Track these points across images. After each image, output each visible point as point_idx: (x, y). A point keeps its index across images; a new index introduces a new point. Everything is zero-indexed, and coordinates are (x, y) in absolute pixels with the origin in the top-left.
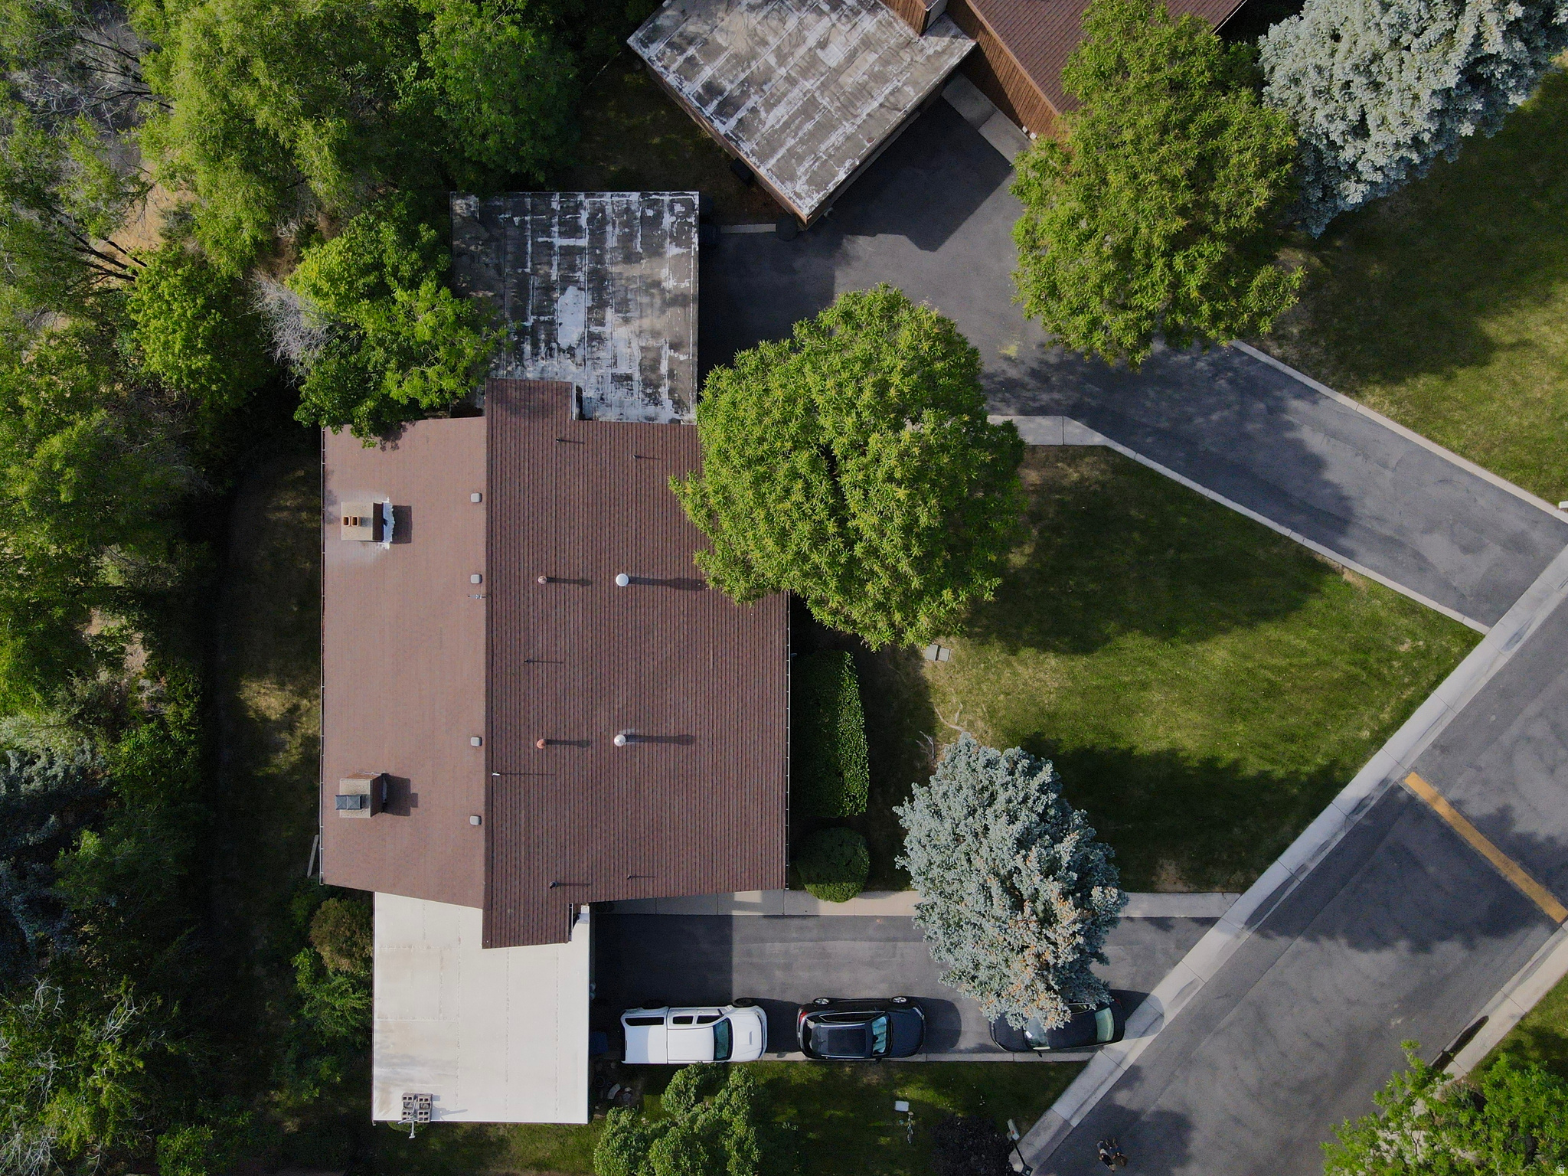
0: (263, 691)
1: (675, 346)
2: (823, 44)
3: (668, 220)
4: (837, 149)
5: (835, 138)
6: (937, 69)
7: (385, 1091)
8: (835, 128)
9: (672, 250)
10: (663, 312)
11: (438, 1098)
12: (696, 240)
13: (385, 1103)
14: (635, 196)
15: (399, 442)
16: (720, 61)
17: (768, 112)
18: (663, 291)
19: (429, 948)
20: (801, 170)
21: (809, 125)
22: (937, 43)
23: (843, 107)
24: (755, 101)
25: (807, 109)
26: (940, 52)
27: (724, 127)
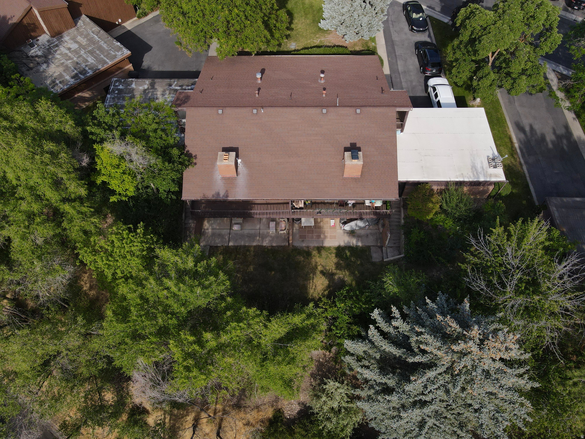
0: (314, 287)
1: (170, 85)
2: (69, 49)
3: (121, 87)
4: (108, 45)
5: (105, 46)
6: (89, 23)
7: (491, 176)
8: (101, 46)
9: (133, 86)
10: (156, 89)
11: (488, 157)
12: (131, 79)
13: (496, 176)
14: (109, 96)
15: (194, 154)
16: (65, 74)
17: (89, 62)
18: (148, 89)
19: (421, 160)
20: (113, 53)
21: (98, 52)
22: (80, 23)
23: (94, 44)
24: (83, 65)
25: (91, 53)
26: (84, 22)
27: (90, 73)
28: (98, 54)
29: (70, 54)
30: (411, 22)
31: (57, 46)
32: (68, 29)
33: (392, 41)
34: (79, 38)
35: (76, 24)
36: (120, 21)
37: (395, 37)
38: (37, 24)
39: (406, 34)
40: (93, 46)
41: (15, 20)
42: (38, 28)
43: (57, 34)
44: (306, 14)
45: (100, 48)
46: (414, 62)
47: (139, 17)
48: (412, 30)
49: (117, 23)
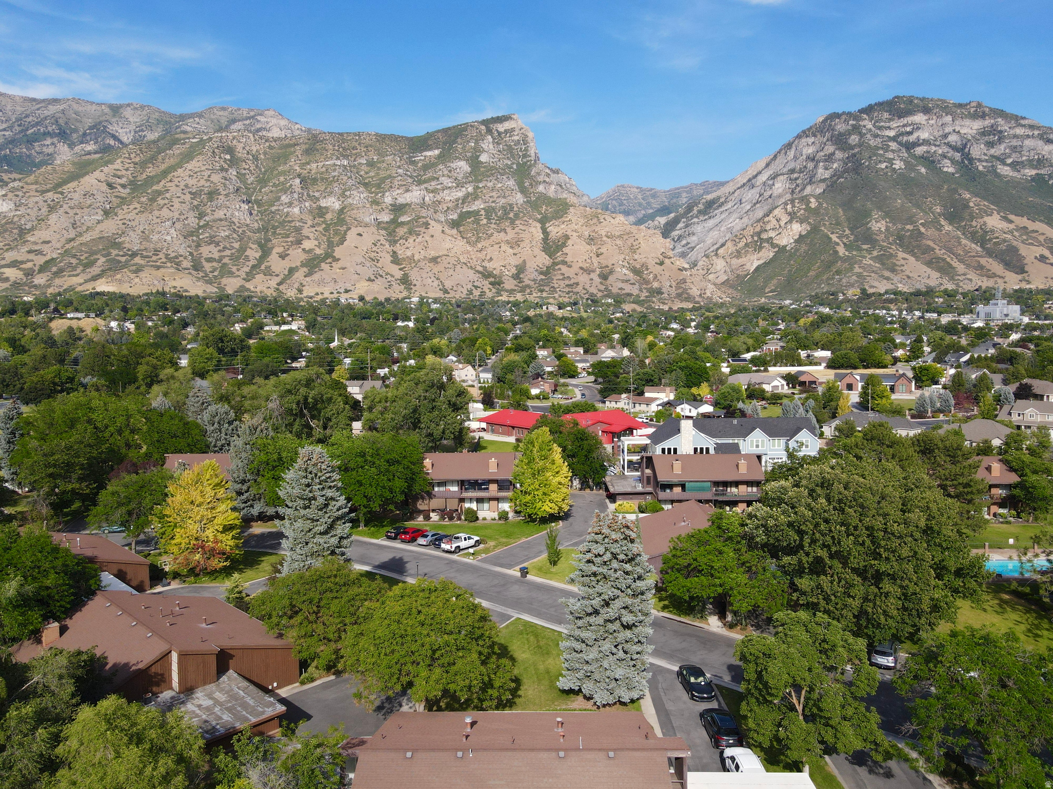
2: (199, 706)
4: (256, 701)
6: (236, 679)
8: (245, 702)
17: (223, 720)
20: (260, 710)
21: (239, 709)
22: (224, 678)
23: (236, 700)
24: (214, 723)
25: (229, 710)
26: (229, 678)
27: (222, 730)
28: (238, 711)
29: (198, 712)
30: (690, 688)
31: (183, 703)
32: (205, 684)
33: (666, 710)
34: (218, 695)
35: (218, 680)
36: (275, 685)
37: (670, 706)
38: (166, 676)
39: (685, 703)
40: (234, 702)
41: (141, 666)
42: (165, 682)
43: (188, 690)
44: (539, 680)
45: (245, 705)
46: (701, 735)
47: (303, 683)
48: (692, 697)
49: (270, 687)
